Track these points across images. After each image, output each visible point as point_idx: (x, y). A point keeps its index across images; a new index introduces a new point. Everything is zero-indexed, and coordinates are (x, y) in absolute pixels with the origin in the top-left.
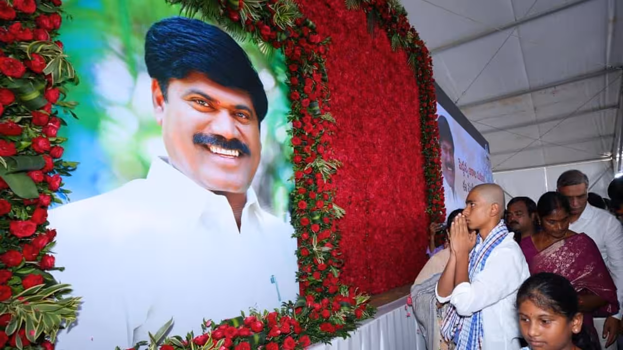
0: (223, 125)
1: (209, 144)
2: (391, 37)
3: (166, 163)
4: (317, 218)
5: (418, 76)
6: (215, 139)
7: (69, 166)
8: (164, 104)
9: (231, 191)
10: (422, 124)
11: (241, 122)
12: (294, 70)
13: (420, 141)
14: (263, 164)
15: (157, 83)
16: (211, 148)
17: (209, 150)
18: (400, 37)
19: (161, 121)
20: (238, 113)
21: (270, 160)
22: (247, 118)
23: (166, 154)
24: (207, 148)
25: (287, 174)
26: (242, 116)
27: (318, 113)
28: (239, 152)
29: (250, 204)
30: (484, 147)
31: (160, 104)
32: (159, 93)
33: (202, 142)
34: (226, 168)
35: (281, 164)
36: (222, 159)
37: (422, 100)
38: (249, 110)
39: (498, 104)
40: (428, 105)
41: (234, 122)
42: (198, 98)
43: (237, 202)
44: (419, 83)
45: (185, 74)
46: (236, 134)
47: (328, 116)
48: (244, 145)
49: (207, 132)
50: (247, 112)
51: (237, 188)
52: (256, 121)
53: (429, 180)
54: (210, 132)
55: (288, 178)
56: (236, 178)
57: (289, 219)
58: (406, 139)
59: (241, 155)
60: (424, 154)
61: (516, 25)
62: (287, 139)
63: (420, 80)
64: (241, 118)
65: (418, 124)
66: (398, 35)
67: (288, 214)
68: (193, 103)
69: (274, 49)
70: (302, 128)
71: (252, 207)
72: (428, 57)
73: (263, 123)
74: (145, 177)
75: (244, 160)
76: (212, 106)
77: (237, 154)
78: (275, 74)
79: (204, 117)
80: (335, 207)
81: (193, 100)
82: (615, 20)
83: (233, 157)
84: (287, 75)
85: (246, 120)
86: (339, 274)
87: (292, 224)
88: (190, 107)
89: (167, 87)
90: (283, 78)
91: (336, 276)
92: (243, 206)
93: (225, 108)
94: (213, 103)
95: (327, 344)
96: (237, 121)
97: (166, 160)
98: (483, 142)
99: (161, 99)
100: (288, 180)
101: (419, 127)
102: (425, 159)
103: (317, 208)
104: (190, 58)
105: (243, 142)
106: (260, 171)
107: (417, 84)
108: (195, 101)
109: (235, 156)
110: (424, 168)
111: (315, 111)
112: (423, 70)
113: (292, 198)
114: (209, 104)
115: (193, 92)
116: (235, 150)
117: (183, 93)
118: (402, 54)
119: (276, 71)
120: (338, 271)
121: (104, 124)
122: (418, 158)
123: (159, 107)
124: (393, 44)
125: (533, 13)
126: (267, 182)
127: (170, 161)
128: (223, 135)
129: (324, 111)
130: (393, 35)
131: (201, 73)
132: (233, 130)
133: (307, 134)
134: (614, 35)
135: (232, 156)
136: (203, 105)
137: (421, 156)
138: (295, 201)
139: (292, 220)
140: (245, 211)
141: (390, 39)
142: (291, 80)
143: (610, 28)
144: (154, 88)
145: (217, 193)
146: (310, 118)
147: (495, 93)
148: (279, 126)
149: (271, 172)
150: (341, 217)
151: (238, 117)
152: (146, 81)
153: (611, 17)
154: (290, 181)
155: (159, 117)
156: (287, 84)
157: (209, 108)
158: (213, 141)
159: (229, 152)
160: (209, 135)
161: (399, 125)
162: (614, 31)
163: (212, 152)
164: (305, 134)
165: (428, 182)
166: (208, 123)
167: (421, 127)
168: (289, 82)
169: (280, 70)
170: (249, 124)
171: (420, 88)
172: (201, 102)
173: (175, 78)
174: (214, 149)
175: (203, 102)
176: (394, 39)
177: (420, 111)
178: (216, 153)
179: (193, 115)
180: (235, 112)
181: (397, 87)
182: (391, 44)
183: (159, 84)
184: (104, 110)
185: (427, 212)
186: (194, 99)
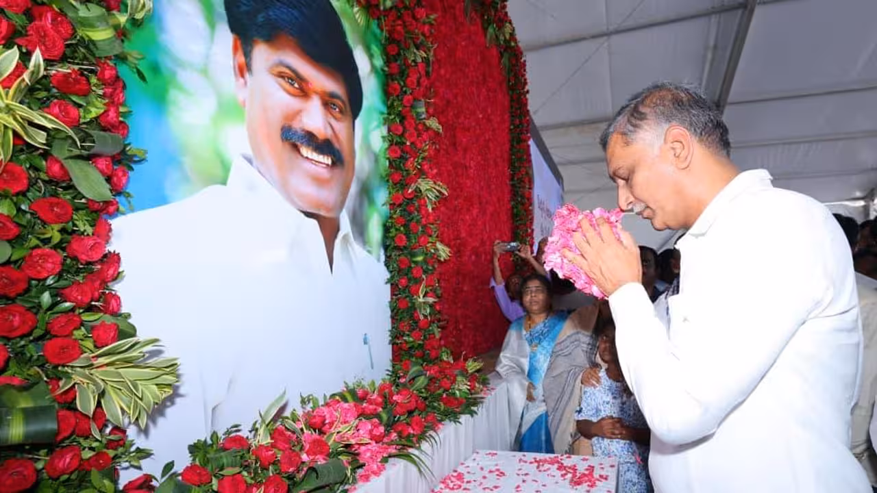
0: (314, 118)
1: (298, 144)
2: (487, 29)
3: (249, 164)
4: (420, 258)
5: (511, 84)
6: (305, 136)
7: (135, 156)
8: (247, 75)
9: (323, 213)
10: (512, 145)
11: (335, 118)
12: (392, 53)
13: (509, 168)
14: (358, 179)
15: (239, 43)
16: (301, 149)
17: (298, 151)
18: (497, 29)
19: (244, 103)
20: (331, 104)
21: (364, 175)
22: (341, 112)
23: (249, 152)
24: (296, 148)
25: (382, 196)
26: (335, 109)
27: (423, 116)
28: (332, 159)
29: (344, 233)
30: (559, 183)
31: (242, 76)
32: (242, 59)
33: (291, 139)
34: (319, 181)
35: (376, 182)
36: (314, 166)
37: (513, 115)
38: (343, 102)
39: (573, 131)
40: (521, 123)
41: (326, 115)
42: (287, 73)
43: (330, 229)
44: (510, 92)
45: (272, 36)
46: (329, 133)
47: (433, 123)
48: (338, 151)
49: (297, 125)
50: (340, 103)
51: (328, 210)
52: (350, 119)
53: (518, 219)
54: (301, 126)
55: (383, 203)
56: (328, 195)
57: (383, 258)
58: (496, 164)
59: (334, 163)
60: (513, 185)
61: (608, 34)
62: (382, 147)
63: (512, 88)
64: (334, 111)
65: (507, 146)
66: (495, 26)
67: (382, 252)
68: (280, 80)
69: (371, 19)
70: (402, 135)
71: (345, 237)
72: (522, 60)
73: (357, 122)
74: (224, 183)
75: (337, 171)
76: (302, 90)
77: (329, 161)
78: (371, 56)
79: (294, 103)
80: (439, 246)
81: (281, 75)
82: (715, 47)
83: (324, 166)
84: (383, 59)
85: (339, 115)
86: (440, 335)
87: (387, 265)
88: (277, 86)
89: (250, 52)
90: (379, 62)
91: (438, 336)
92: (335, 237)
93: (316, 93)
94: (303, 84)
95: (458, 424)
96: (330, 116)
97: (250, 161)
98: (558, 177)
99: (244, 69)
100: (383, 205)
101: (508, 150)
102: (514, 193)
103: (420, 246)
104: (278, 12)
105: (336, 145)
106: (354, 189)
107: (508, 94)
108: (283, 77)
109: (328, 165)
110: (512, 203)
111: (418, 114)
112: (516, 76)
113: (386, 229)
114: (299, 86)
115: (281, 64)
116: (328, 156)
117: (270, 63)
118: (495, 52)
119: (372, 51)
120: (439, 330)
121: (173, 94)
122: (507, 190)
123: (242, 80)
124: (488, 36)
125: (630, 23)
126: (361, 205)
127: (254, 163)
128: (315, 132)
129: (430, 116)
130: (489, 24)
131: (291, 38)
132: (325, 128)
133: (408, 143)
134: (711, 65)
135: (324, 164)
136: (292, 85)
137: (510, 188)
138: (391, 235)
139: (386, 260)
140: (338, 242)
141: (485, 30)
142: (388, 66)
143: (709, 56)
144: (235, 49)
145: (309, 215)
146: (413, 121)
147: (574, 117)
148: (374, 129)
149: (366, 192)
150: (445, 260)
151: (331, 110)
152: (225, 37)
153: (712, 43)
154: (384, 207)
155: (242, 95)
156: (383, 70)
157: (298, 91)
158: (304, 140)
159: (321, 158)
160: (299, 130)
161: (491, 145)
162: (713, 60)
163: (302, 156)
164: (405, 143)
165: (517, 221)
166: (298, 113)
167: (511, 150)
168: (386, 69)
169: (376, 50)
170: (342, 121)
171: (512, 100)
172: (290, 81)
173: (260, 40)
174: (305, 151)
175: (292, 80)
176: (491, 30)
177: (511, 130)
178: (307, 158)
179: (280, 98)
180: (328, 102)
181: (491, 94)
182: (485, 36)
183: (242, 44)
184: (174, 74)
185: (513, 260)
186: (283, 74)
